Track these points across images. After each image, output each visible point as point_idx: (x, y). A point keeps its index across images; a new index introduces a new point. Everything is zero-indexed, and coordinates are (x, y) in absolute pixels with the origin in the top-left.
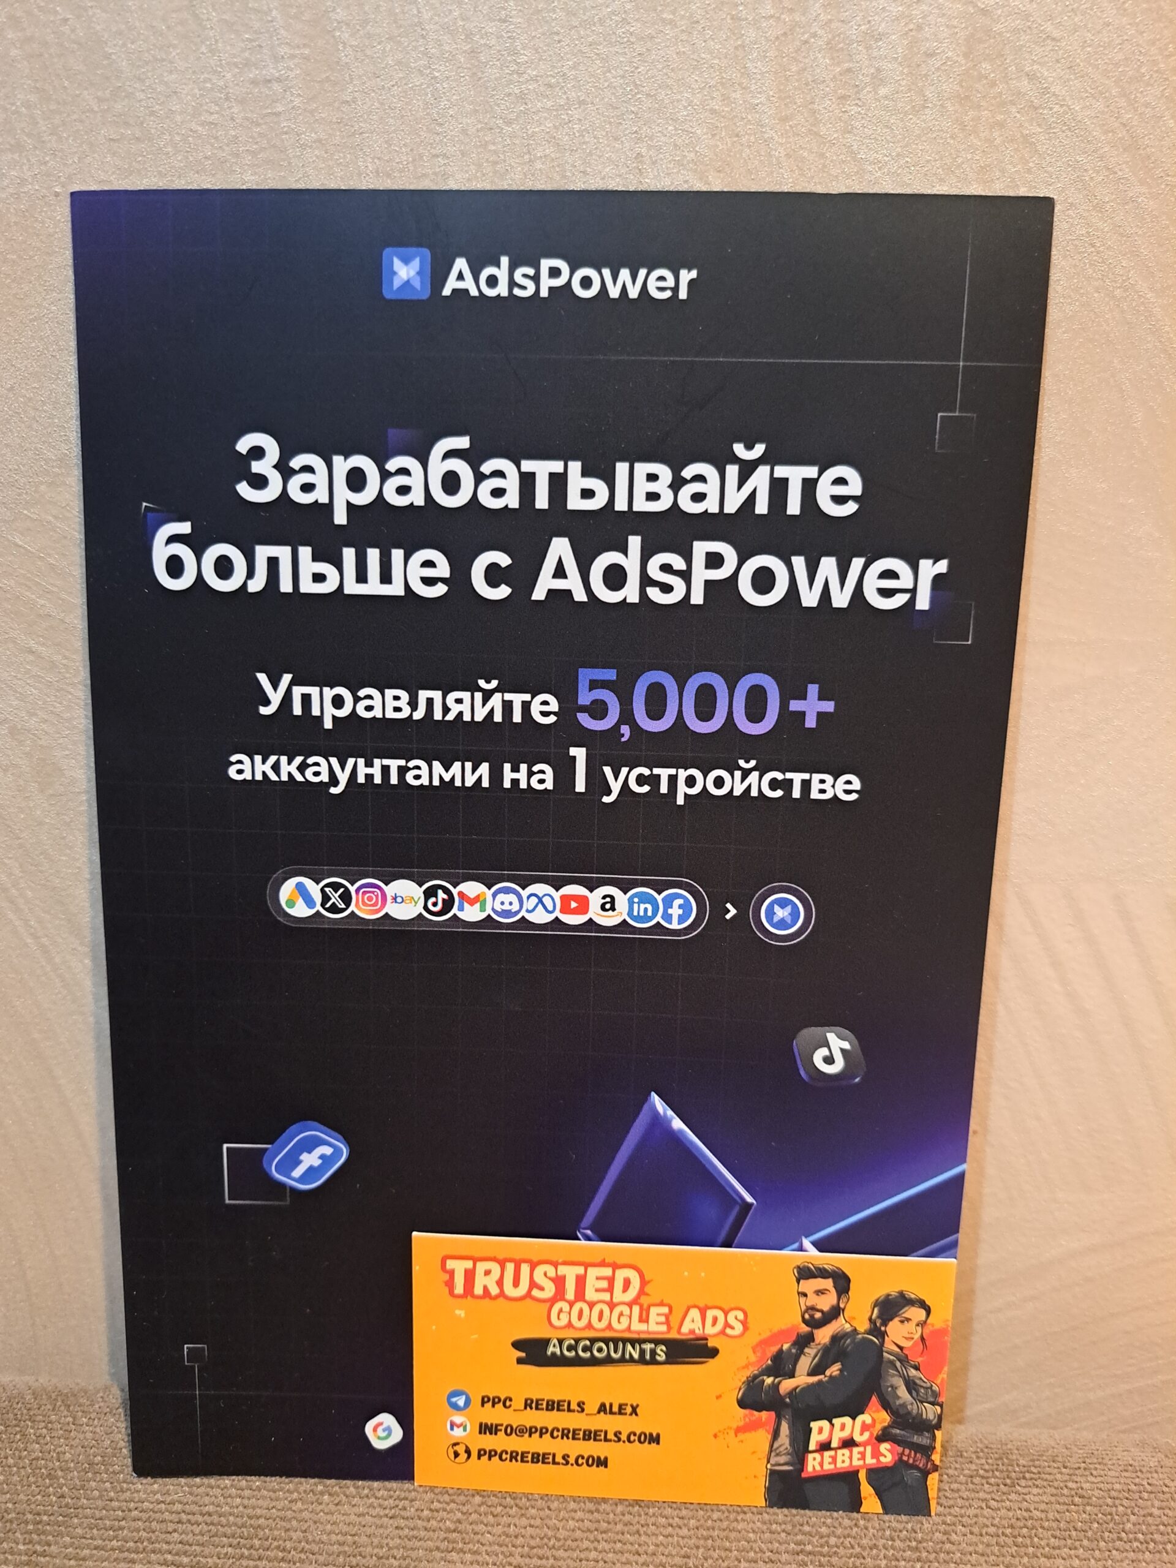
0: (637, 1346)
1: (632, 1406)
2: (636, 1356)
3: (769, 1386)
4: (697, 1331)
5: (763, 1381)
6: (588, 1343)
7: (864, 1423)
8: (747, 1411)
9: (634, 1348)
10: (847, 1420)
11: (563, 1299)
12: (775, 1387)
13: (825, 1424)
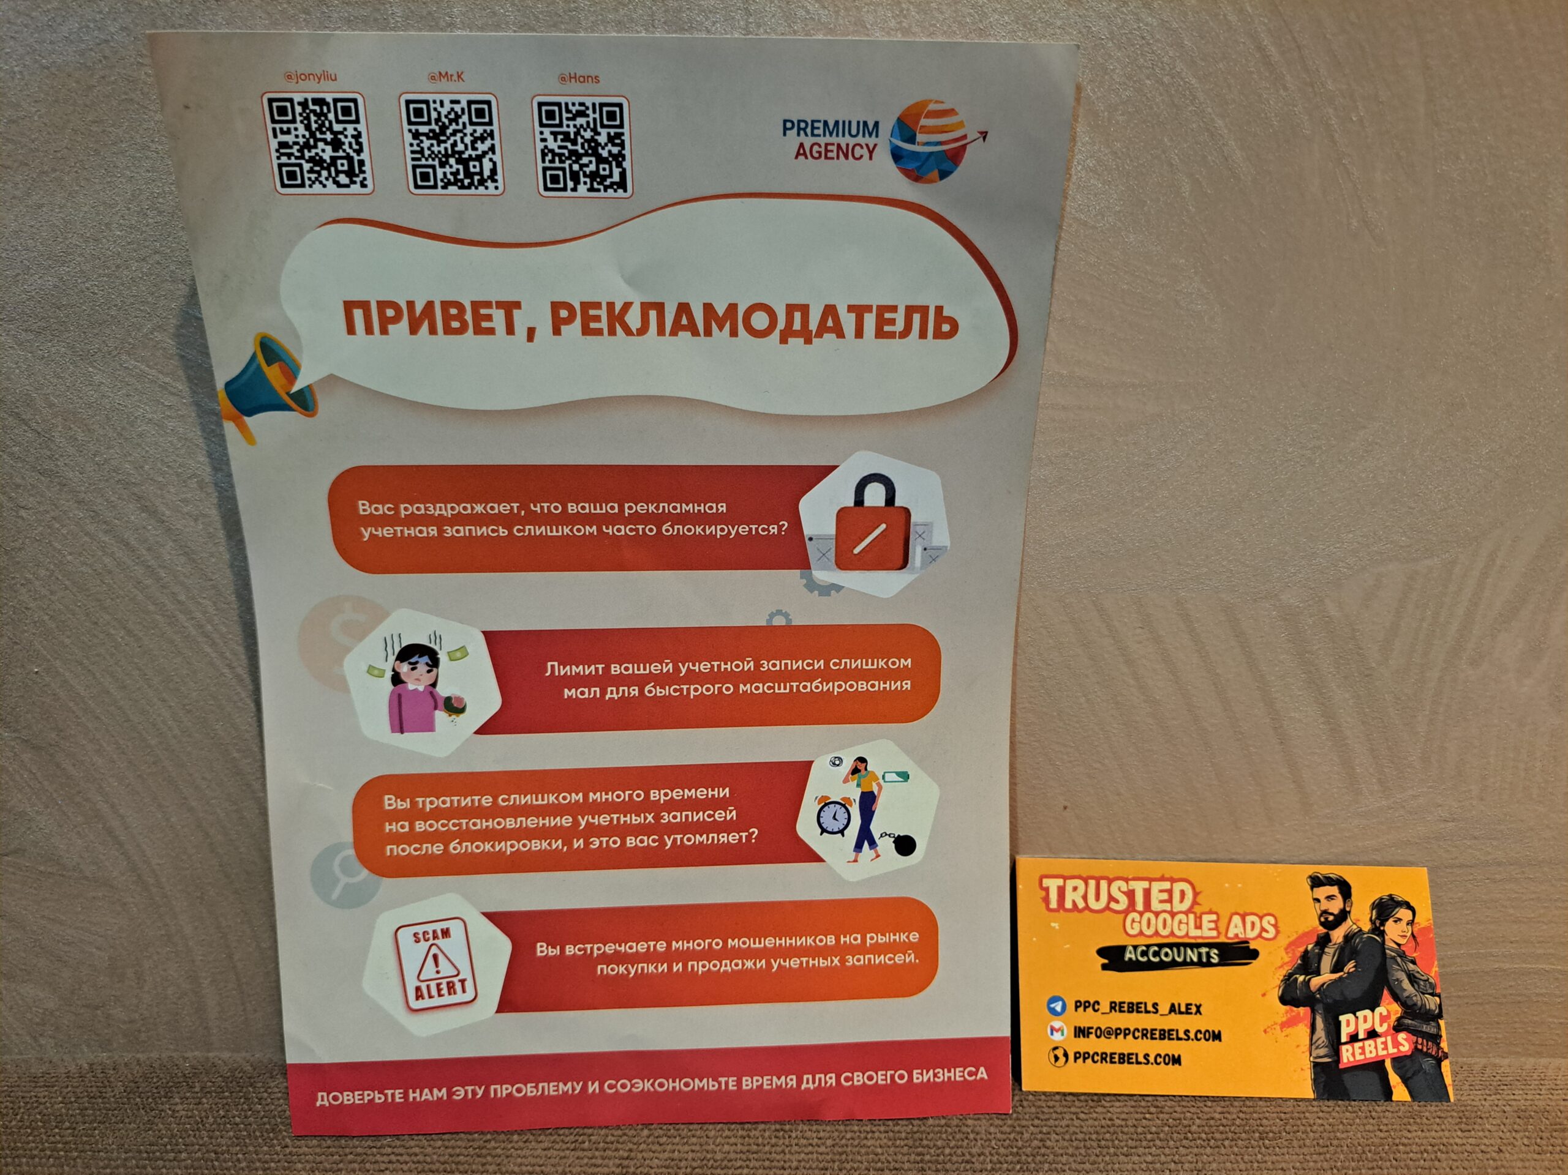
0: (1195, 950)
1: (1196, 1005)
2: (1195, 959)
3: (1302, 983)
4: (1240, 936)
5: (1296, 979)
6: (1156, 948)
7: (1381, 1014)
8: (1287, 1008)
9: (1192, 951)
10: (1367, 1012)
11: (1135, 911)
12: (1307, 983)
13: (1350, 1016)
